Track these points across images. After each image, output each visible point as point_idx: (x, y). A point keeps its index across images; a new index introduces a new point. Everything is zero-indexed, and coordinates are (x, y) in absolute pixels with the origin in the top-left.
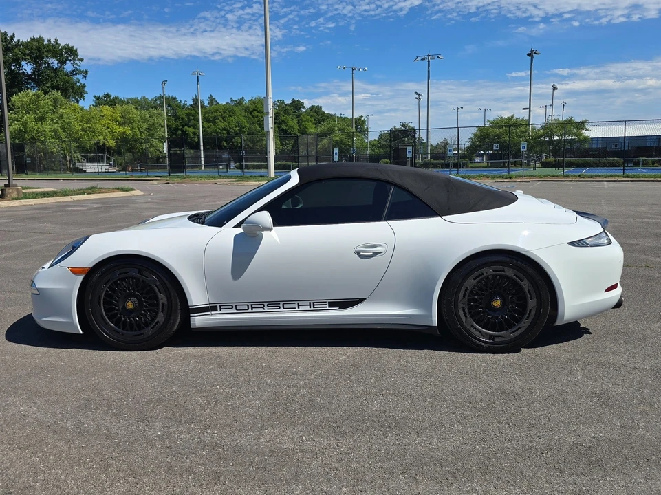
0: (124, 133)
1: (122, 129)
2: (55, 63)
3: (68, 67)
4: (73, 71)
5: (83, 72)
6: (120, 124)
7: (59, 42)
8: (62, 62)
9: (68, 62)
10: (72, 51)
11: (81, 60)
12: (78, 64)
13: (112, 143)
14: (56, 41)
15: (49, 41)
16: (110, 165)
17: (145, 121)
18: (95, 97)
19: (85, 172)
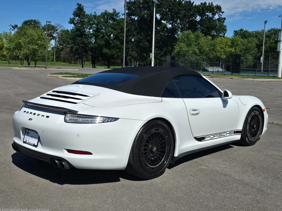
0: (231, 51)
1: (230, 49)
2: (210, 15)
3: (217, 17)
4: (219, 18)
5: (223, 18)
6: (231, 47)
7: (213, 4)
8: (214, 14)
9: (217, 14)
10: (219, 8)
11: (223, 12)
12: (221, 14)
13: (224, 57)
14: (212, 3)
15: (209, 3)
16: (223, 68)
17: (243, 45)
18: (234, 31)
19: (208, 71)
